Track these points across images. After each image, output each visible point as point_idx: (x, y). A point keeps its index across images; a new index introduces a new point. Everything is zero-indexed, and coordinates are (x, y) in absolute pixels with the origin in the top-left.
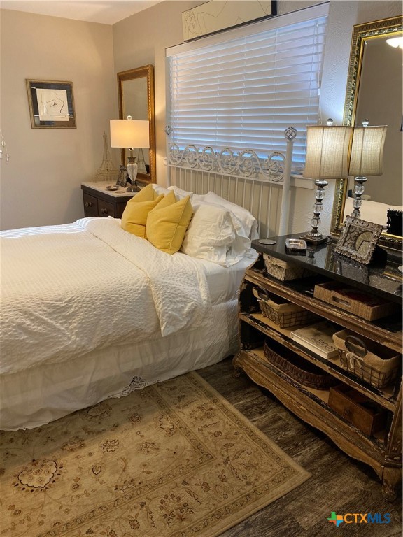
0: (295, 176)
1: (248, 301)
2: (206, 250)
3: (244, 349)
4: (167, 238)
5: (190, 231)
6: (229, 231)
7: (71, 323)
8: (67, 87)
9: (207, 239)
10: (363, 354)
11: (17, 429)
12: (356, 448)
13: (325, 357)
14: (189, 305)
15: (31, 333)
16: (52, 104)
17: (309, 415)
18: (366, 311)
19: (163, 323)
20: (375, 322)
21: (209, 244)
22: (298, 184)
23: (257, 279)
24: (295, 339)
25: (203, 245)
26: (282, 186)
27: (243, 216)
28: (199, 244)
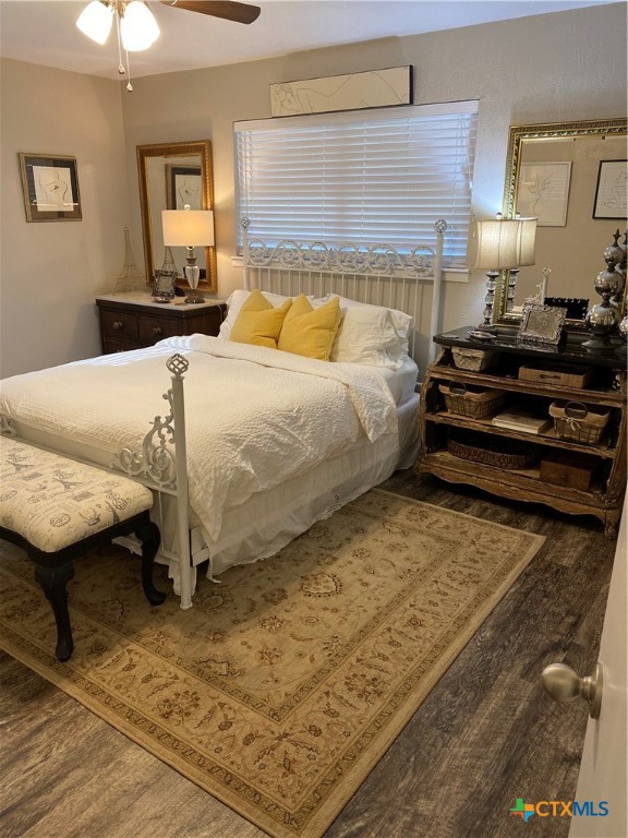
0: (446, 270)
1: (434, 400)
2: (368, 355)
3: (428, 452)
4: (321, 347)
5: (341, 338)
6: (392, 332)
7: (304, 434)
8: (70, 164)
9: (371, 343)
10: (583, 416)
12: (577, 505)
13: (536, 432)
14: (386, 409)
15: (280, 444)
16: (52, 188)
17: (523, 493)
18: (576, 381)
19: (370, 429)
20: (585, 387)
21: (373, 348)
22: (448, 278)
23: (448, 374)
24: (497, 424)
25: (365, 349)
26: (432, 282)
27: (402, 318)
28: (361, 349)
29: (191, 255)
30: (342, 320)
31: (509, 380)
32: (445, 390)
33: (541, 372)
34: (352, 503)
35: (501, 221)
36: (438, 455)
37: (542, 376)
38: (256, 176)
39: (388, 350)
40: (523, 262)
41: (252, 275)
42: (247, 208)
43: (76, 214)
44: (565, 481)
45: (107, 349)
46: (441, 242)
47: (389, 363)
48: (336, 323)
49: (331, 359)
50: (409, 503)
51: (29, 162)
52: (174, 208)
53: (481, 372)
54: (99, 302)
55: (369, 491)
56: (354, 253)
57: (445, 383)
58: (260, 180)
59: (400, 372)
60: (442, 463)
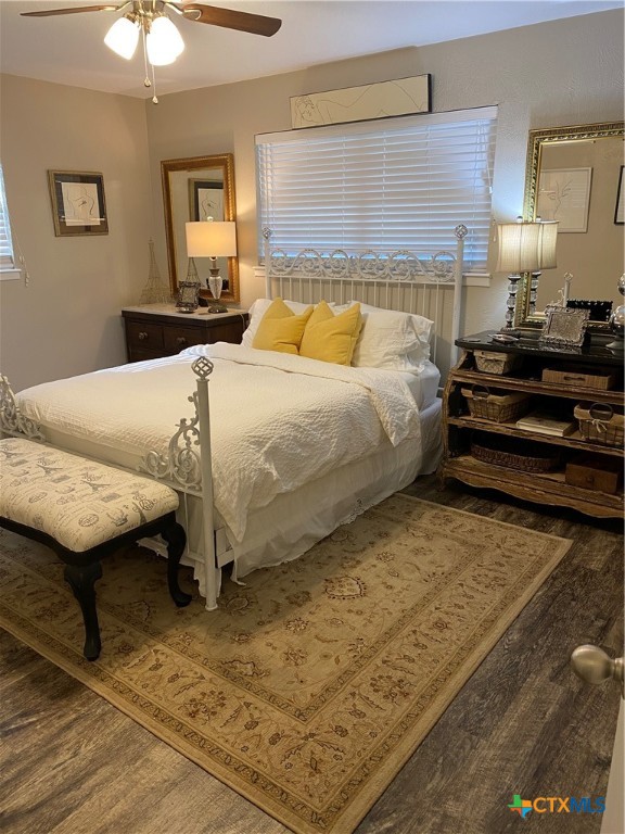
0: (467, 274)
1: (457, 404)
2: (390, 360)
3: (451, 456)
4: (342, 352)
6: (413, 337)
8: (97, 180)
9: (393, 348)
10: (608, 418)
11: (279, 563)
13: (561, 435)
14: (408, 413)
16: (79, 204)
17: (548, 496)
18: (601, 382)
19: (392, 433)
20: (610, 388)
21: (395, 353)
22: (469, 282)
23: (469, 377)
24: (521, 428)
25: (387, 354)
27: (423, 323)
28: (383, 353)
29: (214, 266)
30: (363, 326)
31: (532, 383)
32: (467, 393)
33: (565, 374)
34: (376, 507)
35: (522, 224)
36: (461, 459)
37: (566, 378)
38: (277, 188)
39: (410, 355)
40: (544, 265)
41: (273, 284)
42: (268, 219)
43: (103, 229)
44: (590, 484)
45: (132, 358)
46: (462, 247)
47: (410, 367)
48: (358, 329)
49: (352, 364)
50: (432, 507)
51: (58, 179)
52: (197, 220)
53: (504, 375)
54: (124, 313)
55: (393, 496)
56: (374, 260)
57: (467, 386)
58: (281, 192)
59: (422, 376)
60: (465, 467)
